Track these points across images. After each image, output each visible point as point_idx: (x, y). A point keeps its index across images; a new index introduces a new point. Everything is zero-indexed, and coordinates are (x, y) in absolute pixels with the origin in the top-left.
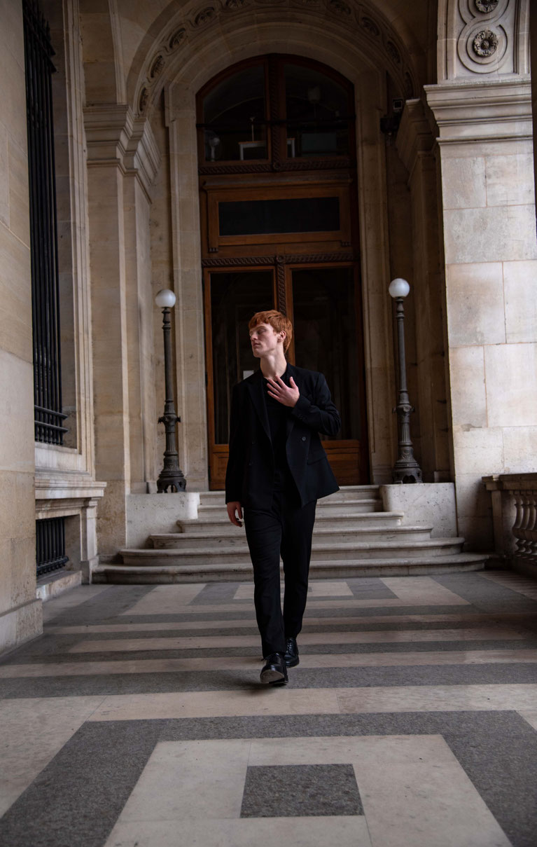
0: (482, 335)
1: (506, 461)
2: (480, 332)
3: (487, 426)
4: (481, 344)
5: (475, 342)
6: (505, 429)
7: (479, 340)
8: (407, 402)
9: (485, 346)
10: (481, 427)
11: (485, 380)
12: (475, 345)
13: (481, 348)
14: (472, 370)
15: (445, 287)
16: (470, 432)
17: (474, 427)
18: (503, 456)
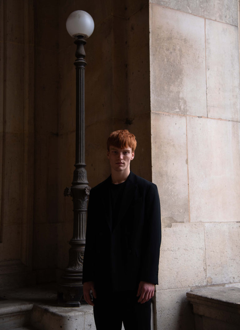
0: (185, 103)
1: (208, 267)
2: (183, 99)
3: (189, 222)
4: (184, 113)
5: (178, 110)
6: (206, 225)
7: (182, 107)
8: (86, 182)
9: (188, 117)
10: (183, 222)
11: (187, 160)
12: (177, 114)
13: (183, 120)
14: (174, 146)
15: (149, 33)
16: (171, 229)
17: (176, 222)
18: (205, 260)
